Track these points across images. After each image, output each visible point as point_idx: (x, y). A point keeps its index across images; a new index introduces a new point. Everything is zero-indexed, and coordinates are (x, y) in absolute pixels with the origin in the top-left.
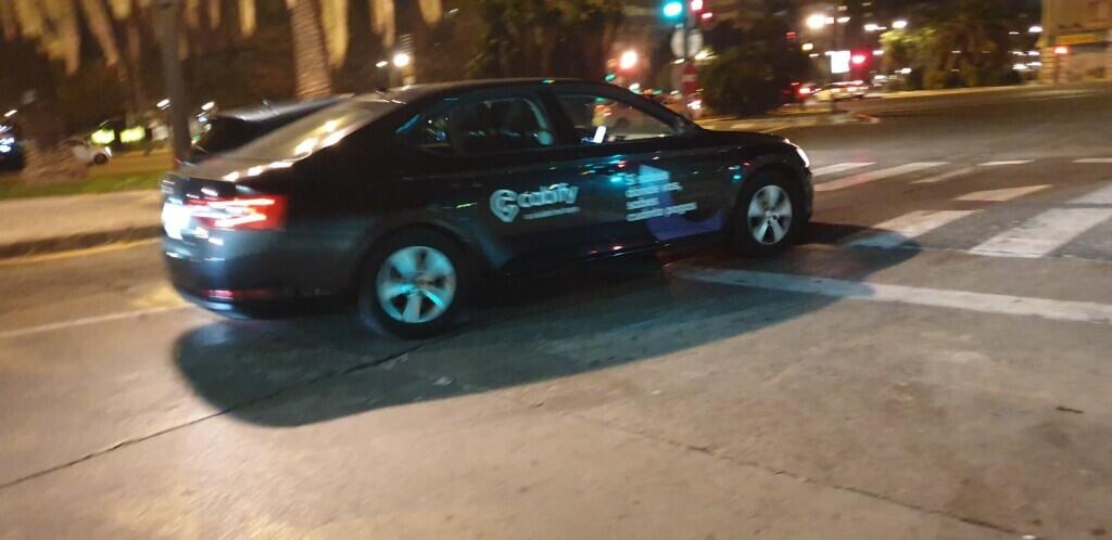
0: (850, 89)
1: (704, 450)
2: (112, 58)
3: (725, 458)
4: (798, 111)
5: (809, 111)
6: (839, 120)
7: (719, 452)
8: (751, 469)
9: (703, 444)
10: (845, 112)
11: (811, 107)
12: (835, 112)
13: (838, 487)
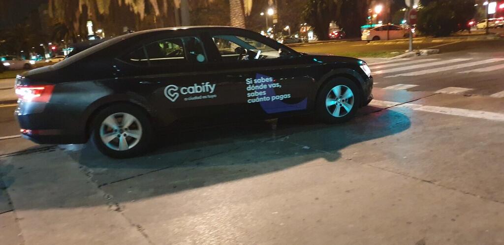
0: (497, 22)
1: (429, 182)
2: (157, 13)
3: (439, 185)
4: (468, 34)
5: (473, 33)
6: (490, 38)
7: (437, 183)
8: (453, 191)
9: (429, 179)
10: (494, 34)
11: (474, 31)
12: (488, 33)
13: (497, 201)
